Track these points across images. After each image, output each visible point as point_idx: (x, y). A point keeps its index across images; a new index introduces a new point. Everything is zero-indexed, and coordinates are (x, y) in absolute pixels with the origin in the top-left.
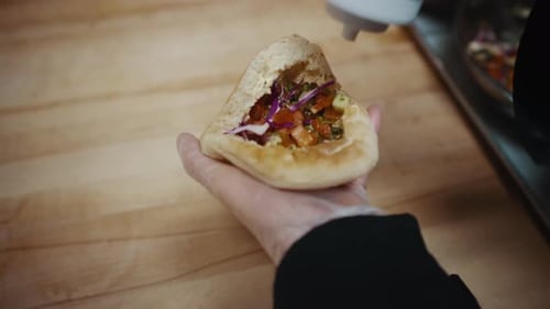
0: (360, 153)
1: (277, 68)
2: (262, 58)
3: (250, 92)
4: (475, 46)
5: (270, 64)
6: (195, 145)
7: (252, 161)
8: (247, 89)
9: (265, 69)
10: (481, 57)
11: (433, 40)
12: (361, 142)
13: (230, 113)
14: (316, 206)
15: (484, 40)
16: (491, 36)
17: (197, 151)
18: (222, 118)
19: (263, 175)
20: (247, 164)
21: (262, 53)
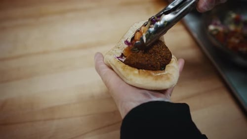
0: (168, 79)
4: (212, 27)
7: (121, 70)
10: (215, 33)
12: (171, 74)
13: (119, 48)
15: (216, 24)
16: (219, 22)
18: (115, 49)
19: (124, 77)
20: (118, 70)
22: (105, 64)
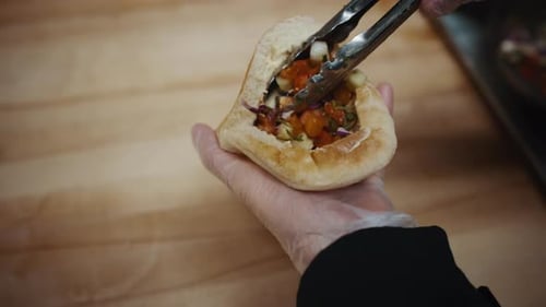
1: (284, 50)
2: (268, 41)
3: (260, 78)
4: (508, 46)
5: (276, 47)
6: (212, 138)
7: (272, 163)
8: (258, 74)
9: (273, 51)
10: (514, 59)
11: (464, 39)
14: (340, 211)
15: (518, 40)
16: (524, 34)
17: (215, 146)
21: (268, 35)
22: (226, 151)
